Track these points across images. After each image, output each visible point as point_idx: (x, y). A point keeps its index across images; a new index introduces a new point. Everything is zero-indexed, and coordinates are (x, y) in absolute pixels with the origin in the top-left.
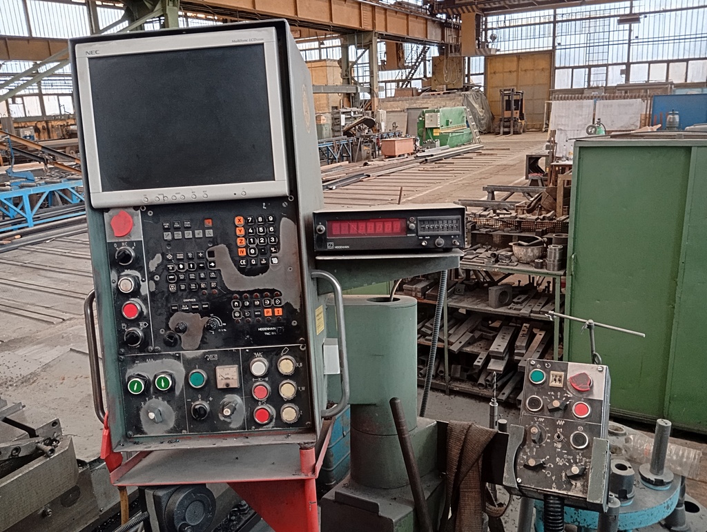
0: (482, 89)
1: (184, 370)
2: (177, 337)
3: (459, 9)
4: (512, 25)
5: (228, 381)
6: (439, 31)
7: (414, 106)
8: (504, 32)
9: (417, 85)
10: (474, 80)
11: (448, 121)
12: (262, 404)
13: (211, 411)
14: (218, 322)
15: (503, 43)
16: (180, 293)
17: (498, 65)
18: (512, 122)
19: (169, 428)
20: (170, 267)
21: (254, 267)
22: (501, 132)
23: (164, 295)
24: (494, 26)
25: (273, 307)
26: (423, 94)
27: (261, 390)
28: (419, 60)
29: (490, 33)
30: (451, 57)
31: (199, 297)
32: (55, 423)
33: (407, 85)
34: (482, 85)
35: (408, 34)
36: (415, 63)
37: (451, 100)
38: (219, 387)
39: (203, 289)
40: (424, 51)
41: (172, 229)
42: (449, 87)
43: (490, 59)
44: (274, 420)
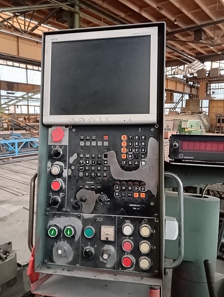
0: (207, 114)
1: (82, 225)
2: (80, 204)
3: (199, 80)
4: (222, 88)
5: (107, 236)
6: (189, 89)
7: (177, 119)
8: (218, 90)
9: (178, 110)
10: (204, 109)
11: (192, 126)
12: (127, 254)
13: (95, 254)
14: (105, 197)
15: (217, 95)
16: (85, 178)
17: (214, 104)
18: (220, 128)
19: (69, 261)
20: (81, 161)
21: (130, 166)
22: (216, 132)
23: (75, 178)
24: (214, 88)
25: (139, 192)
26: (181, 114)
27: (128, 245)
28: (180, 100)
29: (212, 91)
30: (194, 99)
31: (95, 181)
32: (10, 243)
33: (174, 110)
34: (208, 112)
35: (176, 89)
36: (178, 101)
37: (193, 117)
38: (102, 239)
39: (99, 176)
40: (182, 97)
41: (85, 140)
42: (192, 112)
43: (211, 101)
44: (134, 266)
